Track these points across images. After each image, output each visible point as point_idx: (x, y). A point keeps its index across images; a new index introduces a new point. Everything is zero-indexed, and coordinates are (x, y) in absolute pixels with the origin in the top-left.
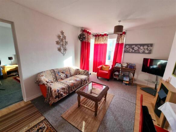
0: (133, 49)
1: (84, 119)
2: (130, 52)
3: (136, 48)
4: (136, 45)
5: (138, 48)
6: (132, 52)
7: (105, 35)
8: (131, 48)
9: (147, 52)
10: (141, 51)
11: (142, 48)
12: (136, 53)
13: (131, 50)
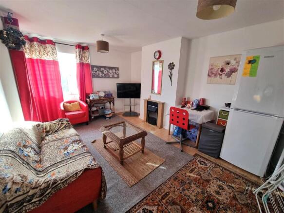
0: (102, 72)
1: (144, 163)
2: (100, 76)
3: (105, 72)
4: (105, 68)
5: (108, 71)
6: (102, 77)
7: (51, 42)
8: (101, 71)
9: (116, 76)
10: (111, 75)
11: (110, 71)
12: (107, 77)
13: (101, 74)
